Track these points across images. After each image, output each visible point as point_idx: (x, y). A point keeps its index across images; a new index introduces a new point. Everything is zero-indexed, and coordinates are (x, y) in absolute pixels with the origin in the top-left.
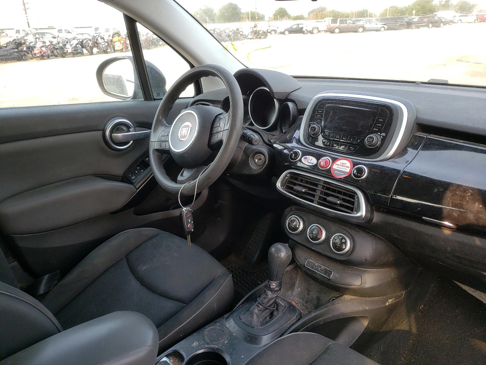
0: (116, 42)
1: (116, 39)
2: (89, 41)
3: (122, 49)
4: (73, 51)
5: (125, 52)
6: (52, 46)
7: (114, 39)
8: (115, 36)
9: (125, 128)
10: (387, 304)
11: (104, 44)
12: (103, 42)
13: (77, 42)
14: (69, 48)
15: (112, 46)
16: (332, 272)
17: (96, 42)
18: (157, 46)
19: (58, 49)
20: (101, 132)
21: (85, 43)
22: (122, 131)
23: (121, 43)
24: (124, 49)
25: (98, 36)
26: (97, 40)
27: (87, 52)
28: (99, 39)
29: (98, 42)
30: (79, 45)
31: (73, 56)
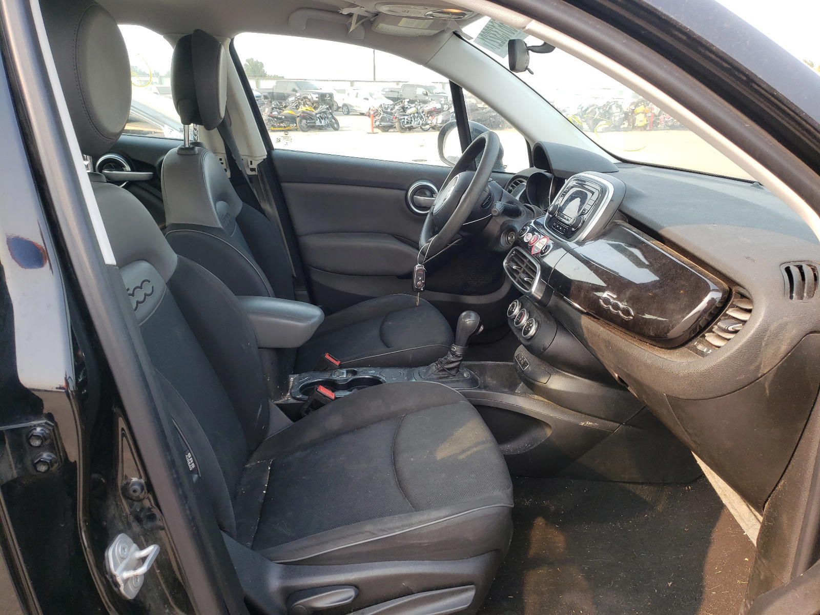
0: (639, 113)
2: (597, 110)
3: (646, 125)
5: (650, 130)
7: (637, 109)
8: (640, 105)
9: (428, 193)
10: (583, 424)
11: (619, 116)
12: (618, 112)
15: (631, 120)
16: (528, 364)
17: (608, 112)
20: (404, 192)
21: (590, 111)
22: (424, 195)
23: (646, 116)
24: (649, 125)
25: (613, 103)
26: (610, 108)
28: (614, 107)
29: (611, 112)
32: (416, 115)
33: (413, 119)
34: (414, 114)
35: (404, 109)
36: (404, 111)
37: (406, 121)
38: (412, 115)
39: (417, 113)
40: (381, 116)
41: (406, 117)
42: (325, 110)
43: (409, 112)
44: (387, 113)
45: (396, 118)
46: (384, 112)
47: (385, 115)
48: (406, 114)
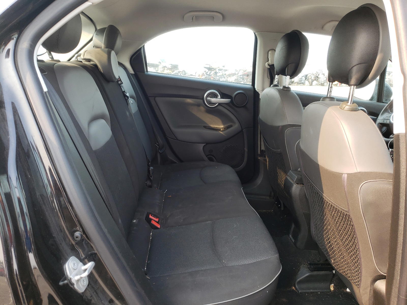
32: (222, 76)
33: (220, 78)
34: (221, 76)
35: (216, 73)
36: (216, 74)
37: (217, 79)
38: (220, 76)
39: (223, 75)
40: (205, 76)
41: (217, 77)
42: (178, 73)
43: (218, 74)
44: (208, 75)
45: (213, 77)
46: (207, 74)
47: (207, 76)
48: (218, 75)
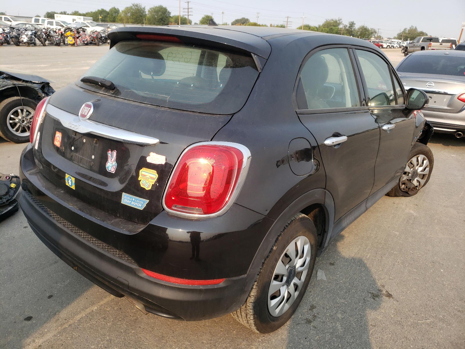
1: (69, 33)
2: (43, 33)
3: (74, 43)
4: (28, 41)
5: (77, 46)
6: (5, 34)
7: (66, 33)
8: (67, 31)
11: (57, 38)
12: (56, 36)
13: (31, 33)
14: (24, 38)
17: (49, 35)
18: (105, 43)
19: (14, 38)
21: (40, 34)
24: (76, 43)
25: (50, 29)
27: (40, 43)
29: (51, 35)
30: (33, 36)
31: (28, 45)
